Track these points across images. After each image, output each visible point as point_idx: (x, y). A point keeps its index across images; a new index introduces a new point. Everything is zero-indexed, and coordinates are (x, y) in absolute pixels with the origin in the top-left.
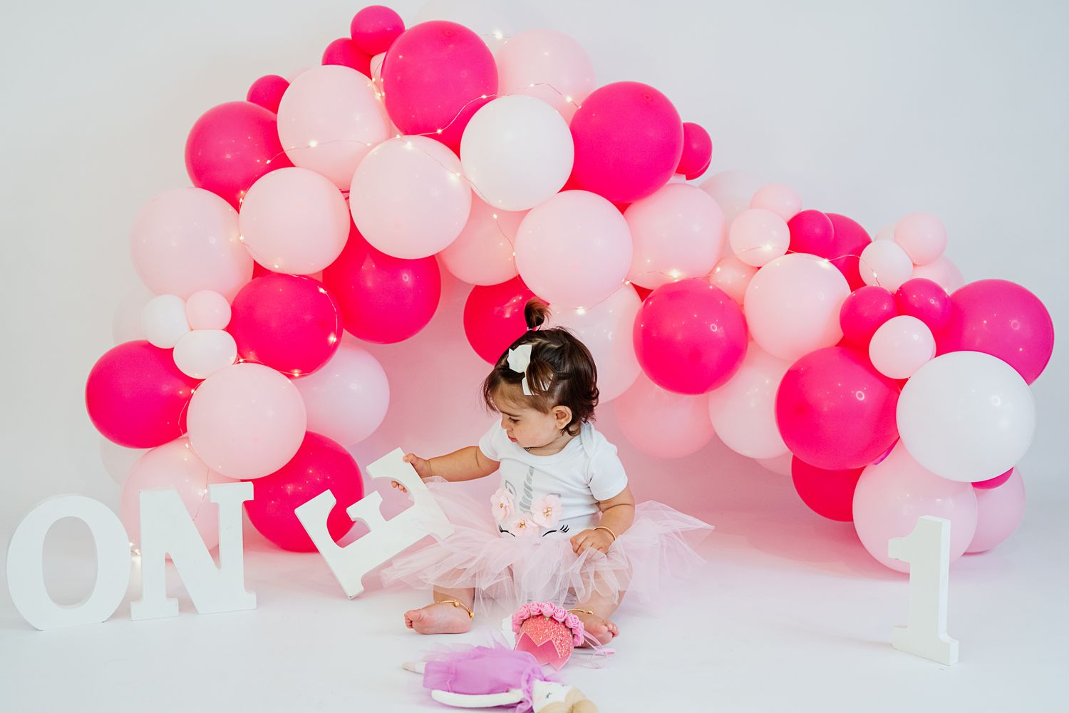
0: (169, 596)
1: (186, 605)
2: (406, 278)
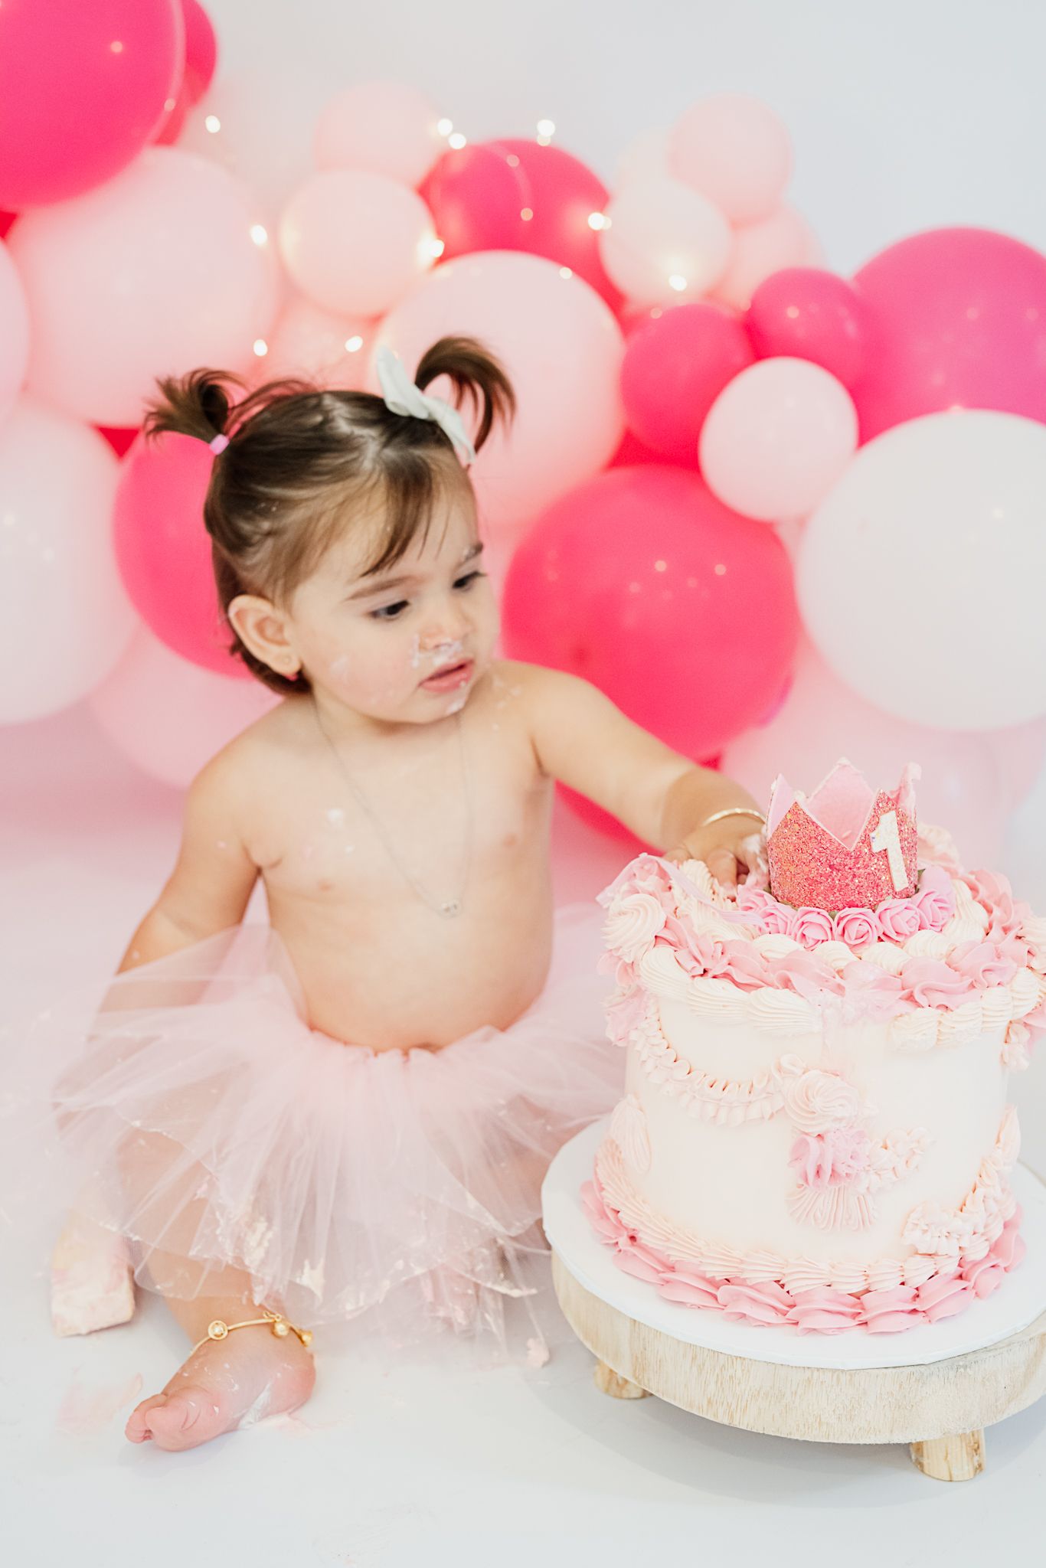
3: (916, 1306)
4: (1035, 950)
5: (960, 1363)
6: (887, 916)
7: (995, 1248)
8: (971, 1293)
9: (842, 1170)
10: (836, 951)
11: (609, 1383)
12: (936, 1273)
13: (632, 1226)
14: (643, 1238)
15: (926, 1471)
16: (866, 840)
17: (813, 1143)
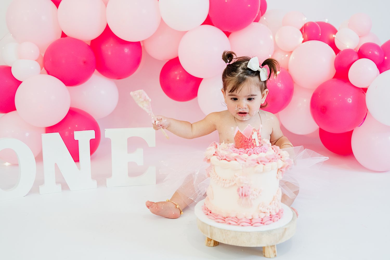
0: (57, 183)
1: (65, 187)
2: (126, 50)
3: (262, 222)
4: (282, 157)
5: (269, 232)
6: (255, 150)
7: (277, 214)
8: (272, 221)
9: (246, 194)
10: (246, 156)
11: (207, 243)
12: (265, 216)
13: (210, 210)
14: (212, 212)
15: (266, 256)
16: (251, 137)
17: (241, 189)
